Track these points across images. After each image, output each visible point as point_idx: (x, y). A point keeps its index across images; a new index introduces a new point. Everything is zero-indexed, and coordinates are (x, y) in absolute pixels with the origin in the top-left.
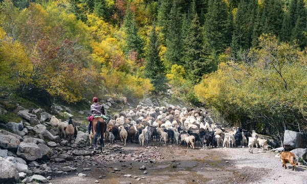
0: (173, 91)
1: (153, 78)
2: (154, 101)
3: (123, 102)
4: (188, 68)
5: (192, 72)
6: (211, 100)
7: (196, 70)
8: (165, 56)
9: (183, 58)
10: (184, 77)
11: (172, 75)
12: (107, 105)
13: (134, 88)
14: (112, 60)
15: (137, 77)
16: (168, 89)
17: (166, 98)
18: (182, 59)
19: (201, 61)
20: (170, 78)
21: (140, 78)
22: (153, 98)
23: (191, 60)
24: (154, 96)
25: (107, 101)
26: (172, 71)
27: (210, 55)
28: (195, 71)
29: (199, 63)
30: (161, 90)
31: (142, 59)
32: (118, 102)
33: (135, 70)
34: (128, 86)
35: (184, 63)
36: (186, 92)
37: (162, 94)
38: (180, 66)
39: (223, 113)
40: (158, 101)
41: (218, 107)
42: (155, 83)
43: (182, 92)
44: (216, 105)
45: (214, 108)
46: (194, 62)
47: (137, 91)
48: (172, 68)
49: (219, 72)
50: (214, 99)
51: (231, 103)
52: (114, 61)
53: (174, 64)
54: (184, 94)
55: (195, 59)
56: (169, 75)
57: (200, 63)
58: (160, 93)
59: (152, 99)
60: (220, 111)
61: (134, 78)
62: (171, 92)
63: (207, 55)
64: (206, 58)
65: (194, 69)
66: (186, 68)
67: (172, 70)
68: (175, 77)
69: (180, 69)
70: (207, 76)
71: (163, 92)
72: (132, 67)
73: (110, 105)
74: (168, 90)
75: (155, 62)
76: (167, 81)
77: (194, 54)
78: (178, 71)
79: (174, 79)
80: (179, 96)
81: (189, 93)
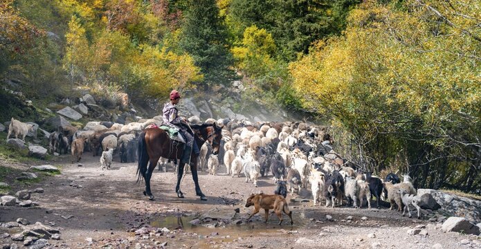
0: (245, 85)
1: (202, 55)
2: (201, 106)
3: (119, 103)
4: (282, 36)
5: (291, 44)
6: (331, 99)
7: (298, 39)
8: (232, 9)
9: (270, 14)
10: (272, 53)
11: (246, 50)
12: (78, 110)
13: (149, 72)
14: (108, 12)
15: (164, 49)
16: (235, 79)
17: (228, 100)
18: (268, 16)
19: (310, 20)
20: (241, 56)
21: (171, 53)
22: (200, 98)
23: (287, 19)
24: (202, 94)
25: (78, 102)
26: (245, 41)
27: (329, 7)
28: (295, 41)
29: (304, 24)
30: (218, 83)
31: (179, 13)
32: (107, 104)
33: (160, 36)
34: (135, 67)
35: (273, 23)
36: (276, 88)
37: (219, 91)
38: (263, 31)
39: (360, 133)
40: (210, 106)
41: (348, 118)
42: (206, 66)
43: (265, 88)
44: (343, 112)
45: (336, 123)
46: (295, 23)
47: (157, 79)
48: (245, 35)
49: (351, 34)
50: (338, 98)
51: (389, 101)
52: (114, 13)
53: (249, 26)
54: (270, 93)
55: (296, 16)
56: (240, 49)
57: (308, 25)
58: (216, 88)
59: (195, 101)
60: (352, 128)
61: (156, 52)
62: (241, 87)
63: (323, 7)
64: (321, 15)
65: (293, 38)
66: (275, 36)
67: (245, 39)
68: (251, 55)
69: (262, 36)
70: (321, 43)
71: (222, 86)
72: (156, 30)
73: (85, 110)
74: (236, 83)
75: (206, 19)
76: (233, 62)
77: (296, 6)
78: (260, 41)
79: (250, 58)
80: (260, 97)
81: (282, 89)
